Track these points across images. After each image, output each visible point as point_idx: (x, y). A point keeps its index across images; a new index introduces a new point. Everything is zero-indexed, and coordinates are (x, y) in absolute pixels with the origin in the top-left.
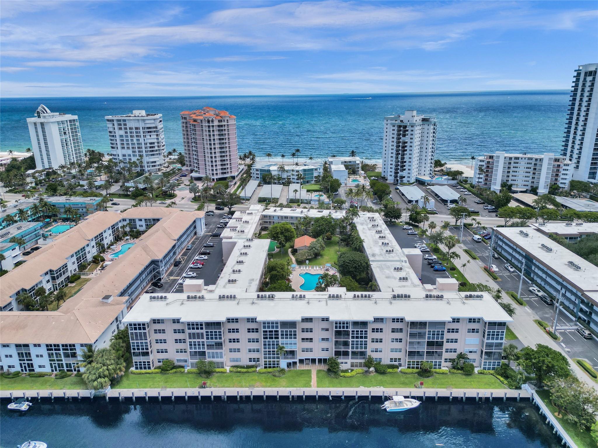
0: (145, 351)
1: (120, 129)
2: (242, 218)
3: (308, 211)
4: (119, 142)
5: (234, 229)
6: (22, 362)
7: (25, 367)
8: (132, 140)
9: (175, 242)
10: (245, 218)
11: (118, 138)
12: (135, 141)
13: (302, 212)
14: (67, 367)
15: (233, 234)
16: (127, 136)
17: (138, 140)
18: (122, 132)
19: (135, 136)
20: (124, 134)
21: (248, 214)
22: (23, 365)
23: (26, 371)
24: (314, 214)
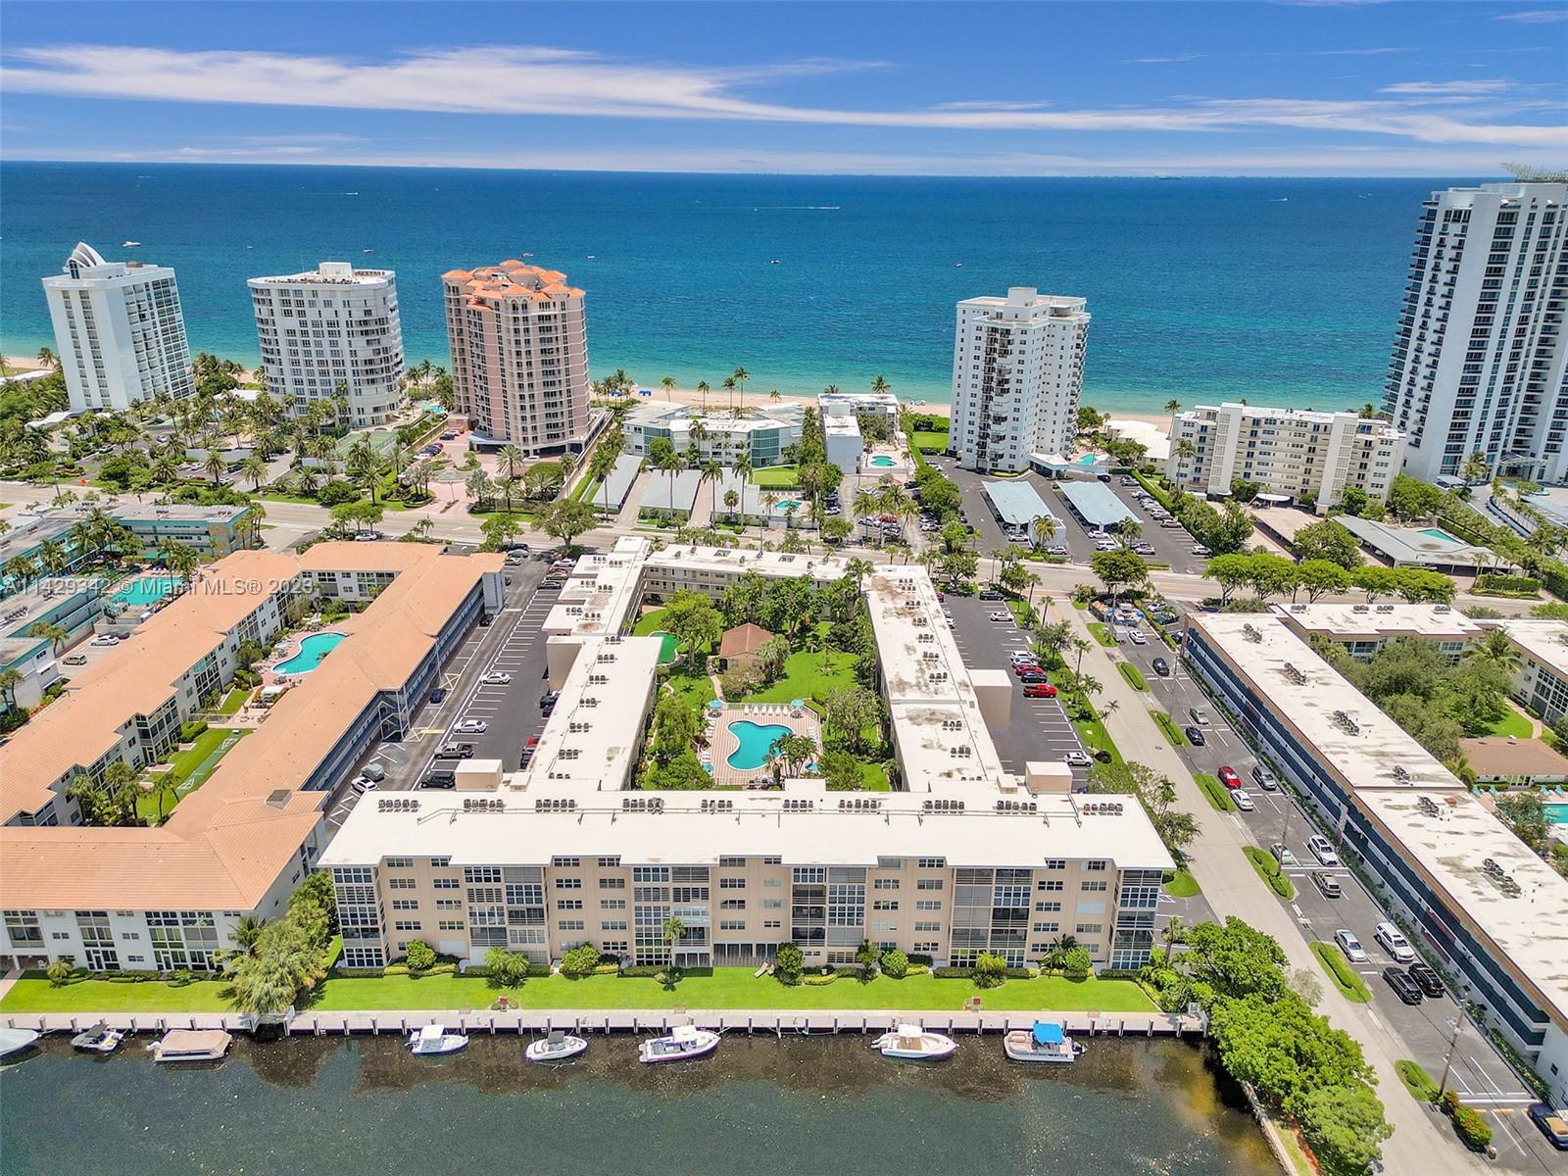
0: (369, 926)
1: (288, 313)
2: (595, 576)
3: (759, 556)
4: (283, 347)
5: (575, 605)
6: (91, 949)
7: (98, 958)
8: (318, 344)
9: (434, 640)
10: (606, 575)
11: (282, 338)
12: (327, 348)
13: (742, 560)
14: (194, 960)
15: (572, 622)
16: (305, 333)
17: (334, 343)
18: (293, 323)
19: (326, 334)
20: (298, 329)
21: (611, 562)
22: (93, 956)
23: (100, 967)
24: (773, 565)
